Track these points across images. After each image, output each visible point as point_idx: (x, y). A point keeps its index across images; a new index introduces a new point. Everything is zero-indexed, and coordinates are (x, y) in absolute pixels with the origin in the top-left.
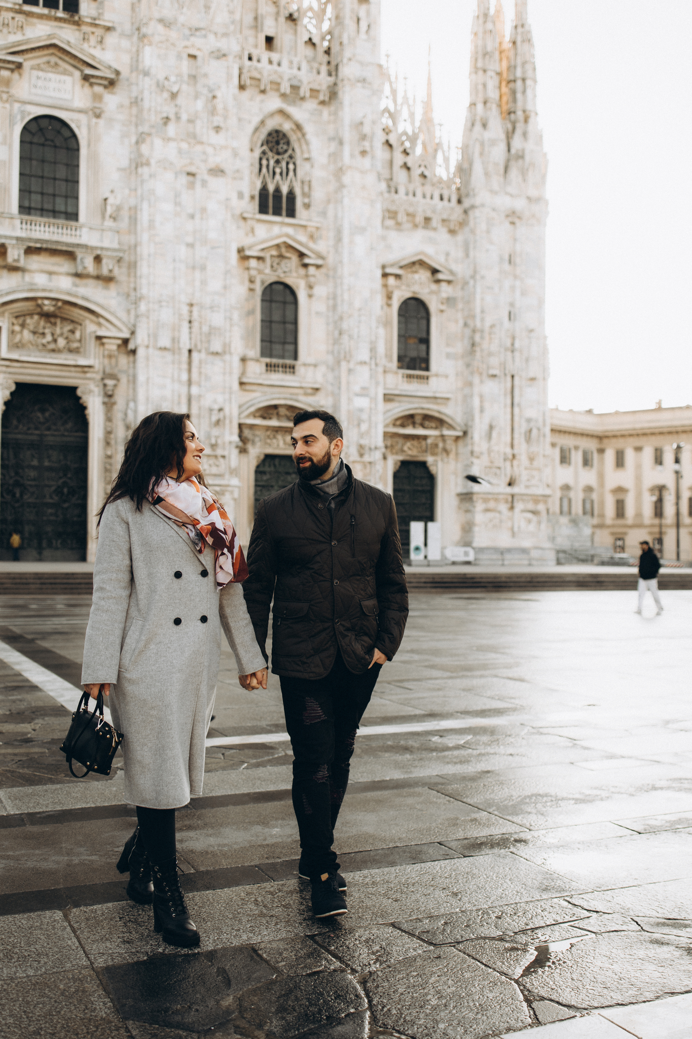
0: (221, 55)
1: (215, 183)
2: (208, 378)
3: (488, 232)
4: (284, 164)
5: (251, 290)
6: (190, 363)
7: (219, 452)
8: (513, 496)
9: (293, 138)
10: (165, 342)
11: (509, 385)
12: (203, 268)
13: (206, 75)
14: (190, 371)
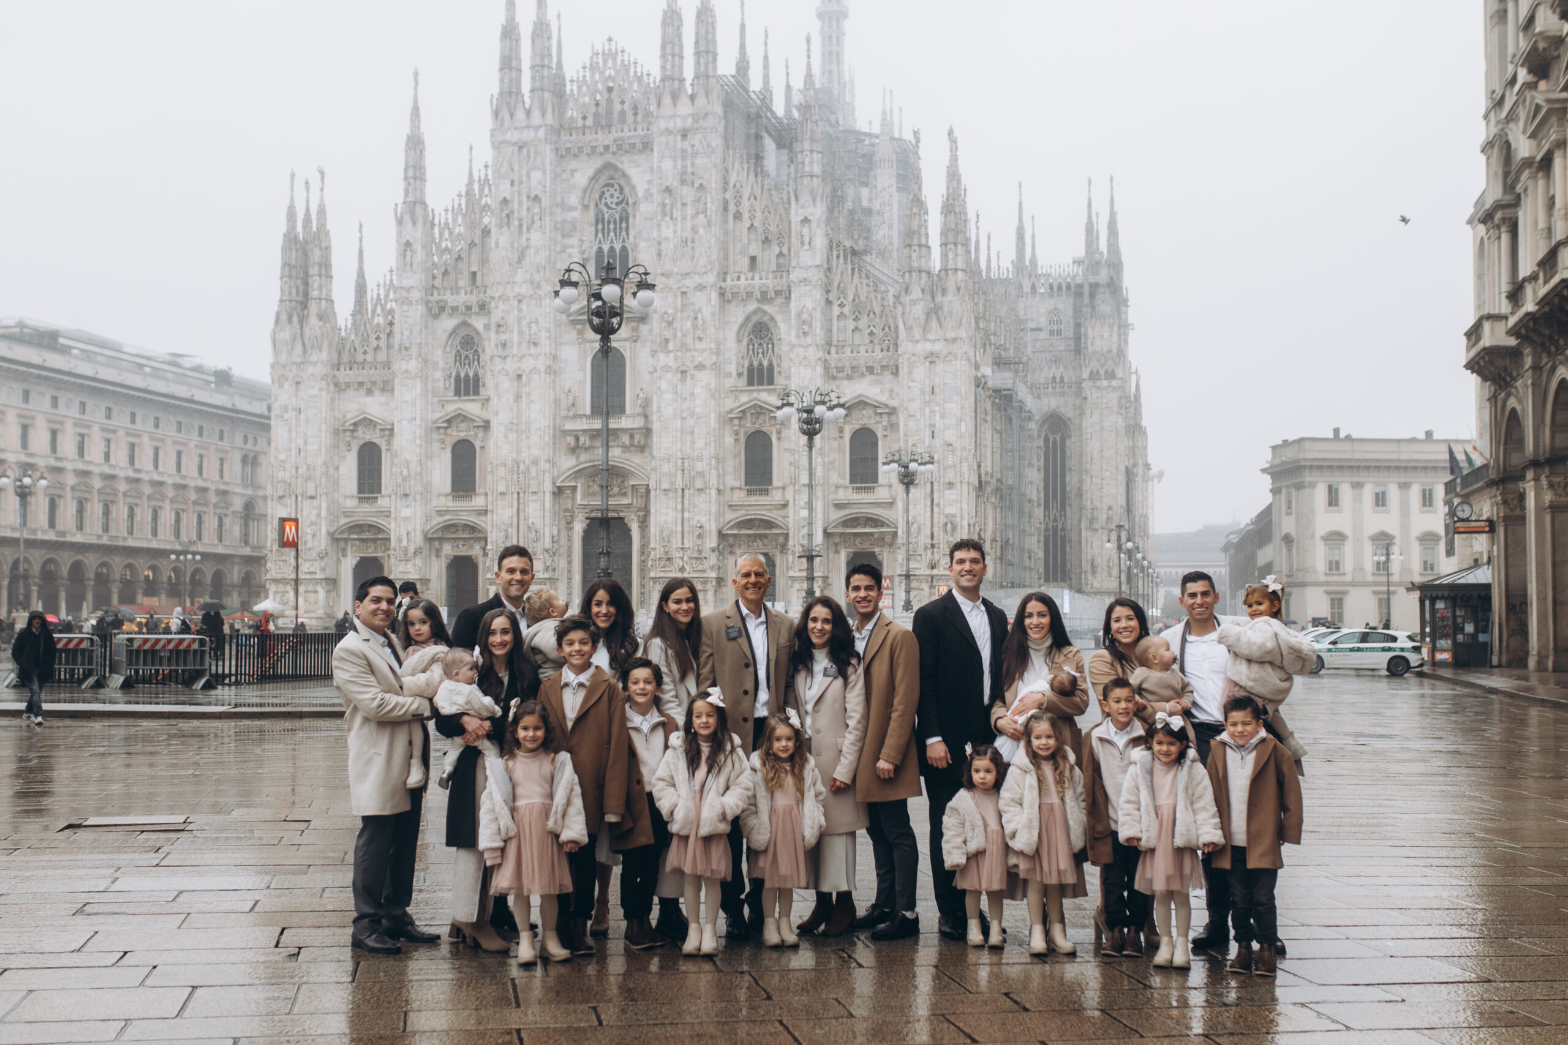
0: (701, 288)
1: (699, 375)
2: (695, 506)
3: (910, 373)
4: (765, 346)
5: (736, 440)
6: (683, 497)
7: (704, 555)
8: (932, 577)
9: (771, 325)
10: (665, 485)
11: (929, 490)
12: (692, 433)
13: (693, 304)
14: (683, 503)
